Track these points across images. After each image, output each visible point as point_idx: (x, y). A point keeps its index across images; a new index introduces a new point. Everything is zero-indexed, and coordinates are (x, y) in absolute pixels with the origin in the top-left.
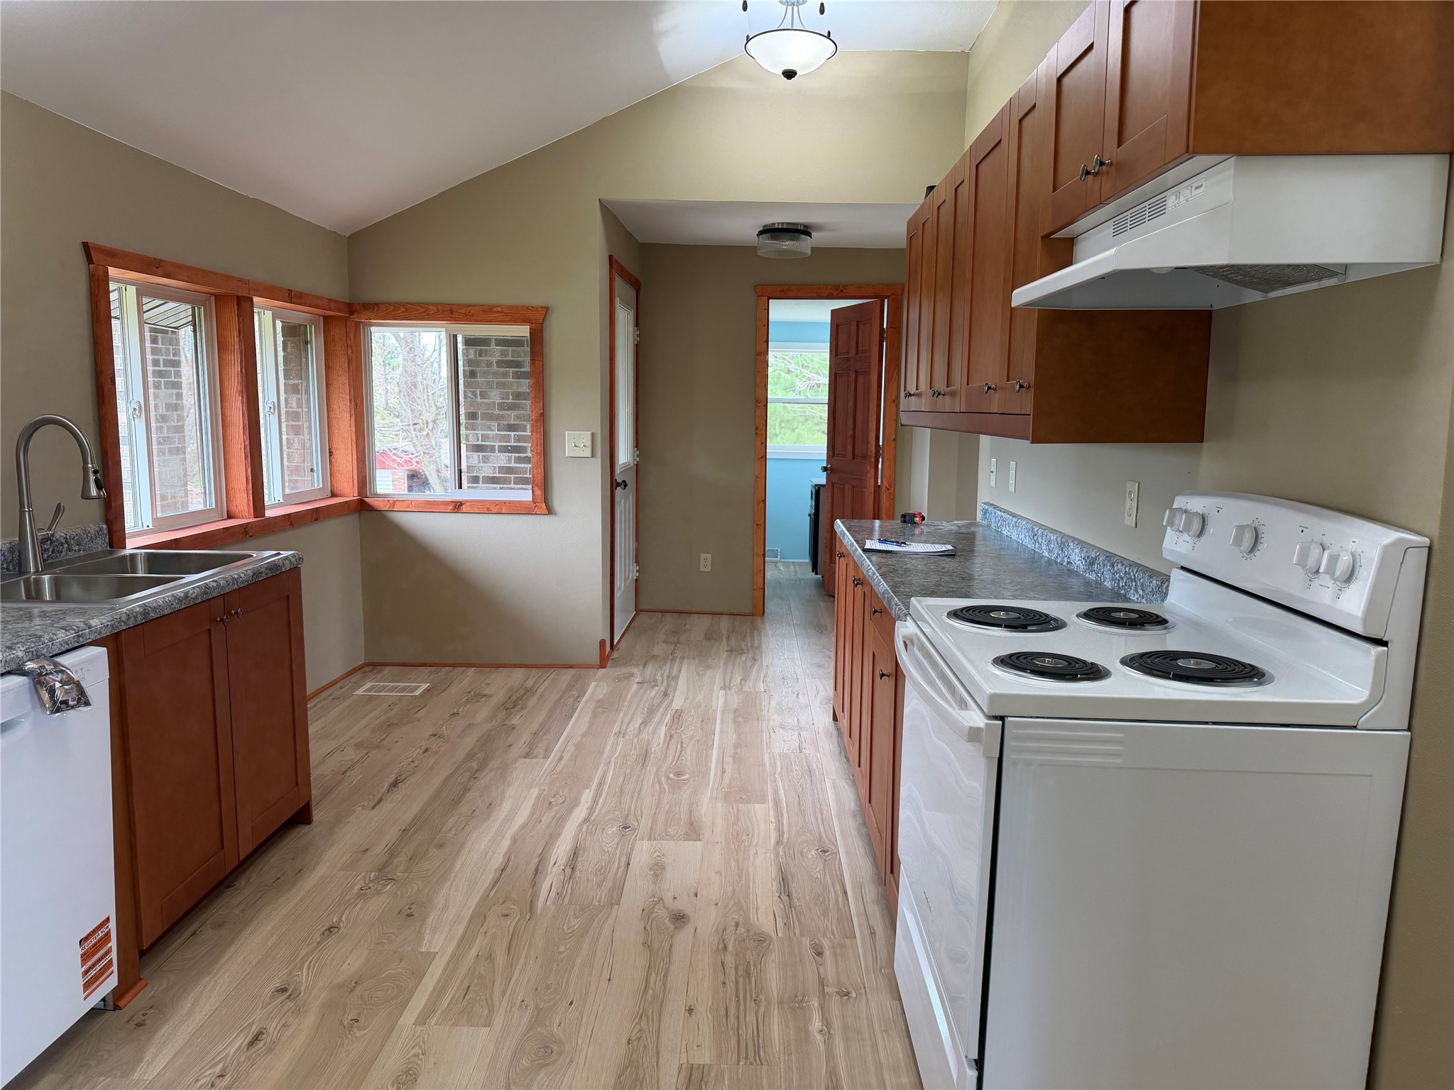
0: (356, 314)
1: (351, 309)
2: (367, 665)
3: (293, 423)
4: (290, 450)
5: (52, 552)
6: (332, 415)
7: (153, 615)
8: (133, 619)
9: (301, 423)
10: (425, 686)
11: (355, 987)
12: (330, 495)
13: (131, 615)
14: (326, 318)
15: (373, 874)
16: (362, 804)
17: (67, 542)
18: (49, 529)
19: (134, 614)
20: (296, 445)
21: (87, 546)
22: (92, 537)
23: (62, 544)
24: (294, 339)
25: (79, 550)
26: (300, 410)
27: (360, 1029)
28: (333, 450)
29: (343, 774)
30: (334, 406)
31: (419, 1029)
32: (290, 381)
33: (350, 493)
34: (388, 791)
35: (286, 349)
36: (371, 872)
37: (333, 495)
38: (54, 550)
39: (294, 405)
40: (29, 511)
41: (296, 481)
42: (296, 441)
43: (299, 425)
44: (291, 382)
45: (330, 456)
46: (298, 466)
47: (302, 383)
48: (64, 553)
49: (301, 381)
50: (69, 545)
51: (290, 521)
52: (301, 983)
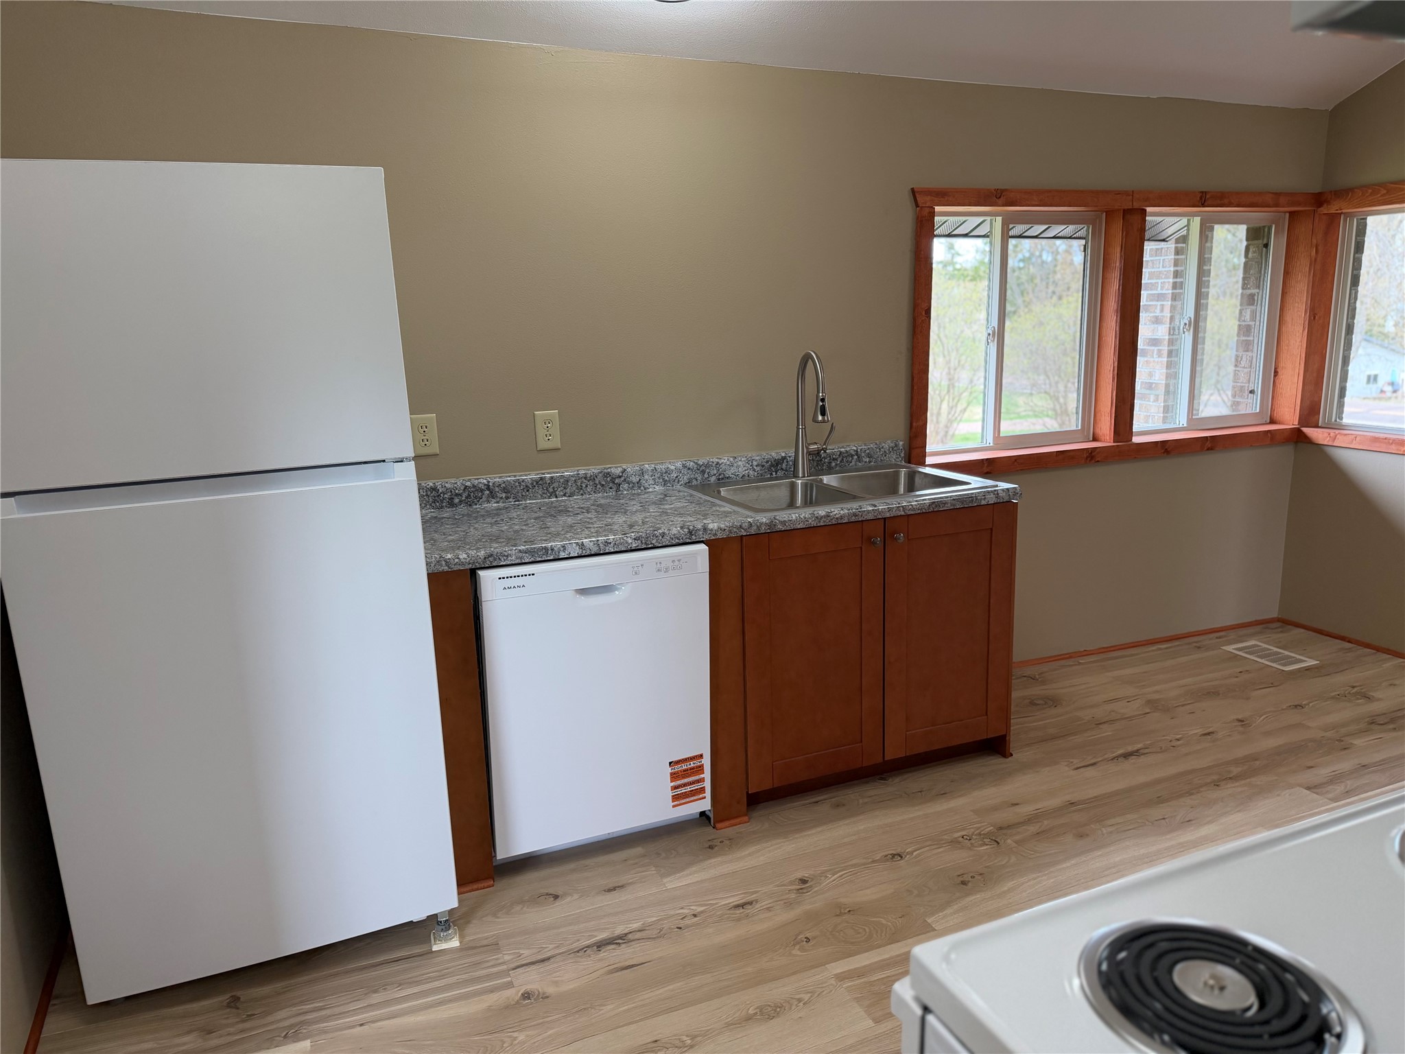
0: (1325, 205)
1: (1319, 200)
2: (1279, 620)
3: (1244, 338)
4: (1237, 369)
5: (841, 462)
6: (1284, 329)
7: (780, 527)
8: (755, 528)
9: (1252, 338)
10: (1314, 662)
11: (845, 913)
12: (1268, 421)
13: (753, 524)
14: (1291, 213)
15: (992, 828)
16: (1072, 760)
17: (857, 454)
18: (824, 444)
19: (758, 524)
20: (1243, 363)
21: (879, 459)
22: (885, 452)
23: (852, 456)
24: (1256, 242)
25: (870, 462)
26: (1253, 323)
27: (800, 949)
28: (1279, 370)
29: (1096, 724)
30: (1288, 317)
31: (833, 981)
32: (1247, 291)
33: (1290, 418)
34: (1112, 759)
35: (1248, 254)
36: (992, 826)
37: (1272, 422)
38: (843, 459)
39: (1248, 317)
40: (802, 428)
41: (1238, 403)
42: (1244, 359)
43: (1250, 340)
44: (1249, 292)
45: (1275, 376)
46: (1243, 386)
47: (1258, 293)
48: (853, 463)
49: (1258, 291)
50: (859, 457)
51: (1165, 449)
52: (820, 884)
